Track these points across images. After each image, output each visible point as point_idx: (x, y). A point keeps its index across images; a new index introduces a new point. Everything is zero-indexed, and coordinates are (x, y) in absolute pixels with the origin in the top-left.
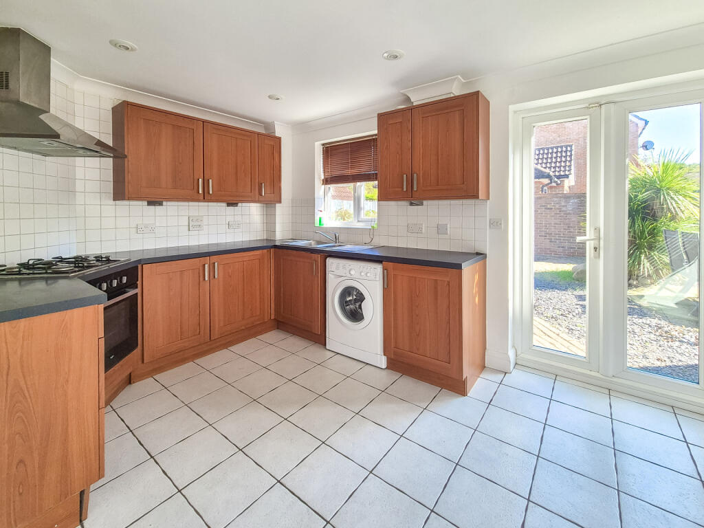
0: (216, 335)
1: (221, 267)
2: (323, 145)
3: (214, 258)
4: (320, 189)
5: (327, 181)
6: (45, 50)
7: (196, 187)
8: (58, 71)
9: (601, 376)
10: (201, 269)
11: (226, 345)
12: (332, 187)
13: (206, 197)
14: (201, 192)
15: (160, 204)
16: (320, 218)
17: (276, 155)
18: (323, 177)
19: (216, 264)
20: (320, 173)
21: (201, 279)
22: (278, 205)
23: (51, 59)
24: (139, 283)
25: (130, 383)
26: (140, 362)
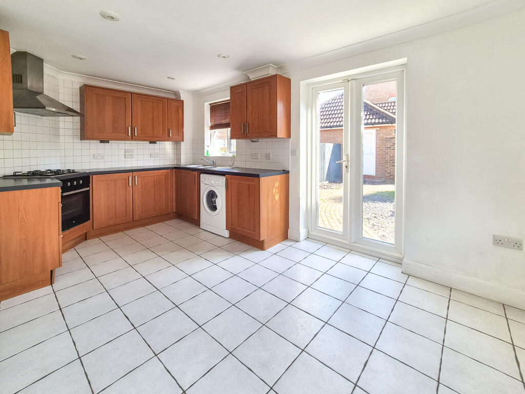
0: (136, 218)
1: (140, 179)
2: (210, 104)
3: (135, 173)
4: (208, 132)
5: (212, 127)
6: (40, 61)
7: (127, 132)
8: (47, 69)
9: (349, 243)
10: (127, 179)
11: (144, 225)
12: (217, 131)
13: (133, 138)
14: (130, 135)
15: (108, 142)
16: (207, 151)
17: (180, 111)
18: (210, 125)
19: (136, 177)
20: (208, 122)
21: (127, 185)
22: (182, 143)
23: (44, 64)
24: (91, 185)
25: (86, 240)
26: (91, 229)
